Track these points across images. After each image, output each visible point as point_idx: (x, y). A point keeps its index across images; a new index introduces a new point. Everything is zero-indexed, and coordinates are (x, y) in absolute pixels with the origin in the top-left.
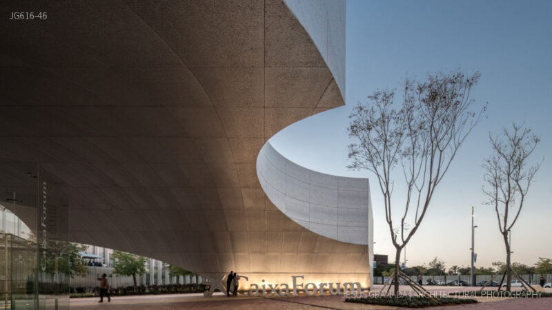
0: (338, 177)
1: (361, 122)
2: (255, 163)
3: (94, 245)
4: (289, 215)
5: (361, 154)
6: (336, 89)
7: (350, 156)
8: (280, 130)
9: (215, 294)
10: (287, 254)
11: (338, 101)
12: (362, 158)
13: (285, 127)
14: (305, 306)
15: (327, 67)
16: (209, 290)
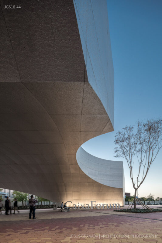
0: (110, 161)
1: (120, 139)
2: (76, 155)
3: (5, 188)
4: (90, 176)
5: (120, 152)
6: (111, 124)
7: (115, 152)
8: (86, 141)
9: (57, 209)
10: (89, 192)
11: (112, 129)
12: (120, 153)
13: (89, 140)
14: (97, 213)
15: (107, 115)
16: (55, 207)
